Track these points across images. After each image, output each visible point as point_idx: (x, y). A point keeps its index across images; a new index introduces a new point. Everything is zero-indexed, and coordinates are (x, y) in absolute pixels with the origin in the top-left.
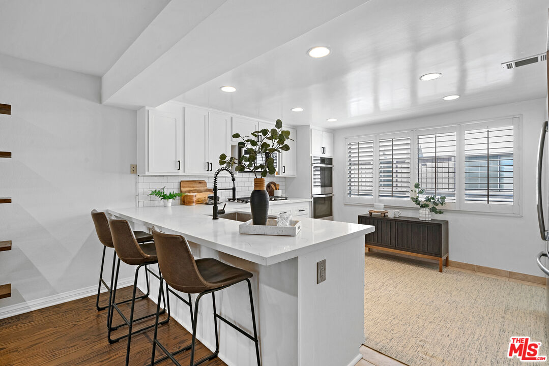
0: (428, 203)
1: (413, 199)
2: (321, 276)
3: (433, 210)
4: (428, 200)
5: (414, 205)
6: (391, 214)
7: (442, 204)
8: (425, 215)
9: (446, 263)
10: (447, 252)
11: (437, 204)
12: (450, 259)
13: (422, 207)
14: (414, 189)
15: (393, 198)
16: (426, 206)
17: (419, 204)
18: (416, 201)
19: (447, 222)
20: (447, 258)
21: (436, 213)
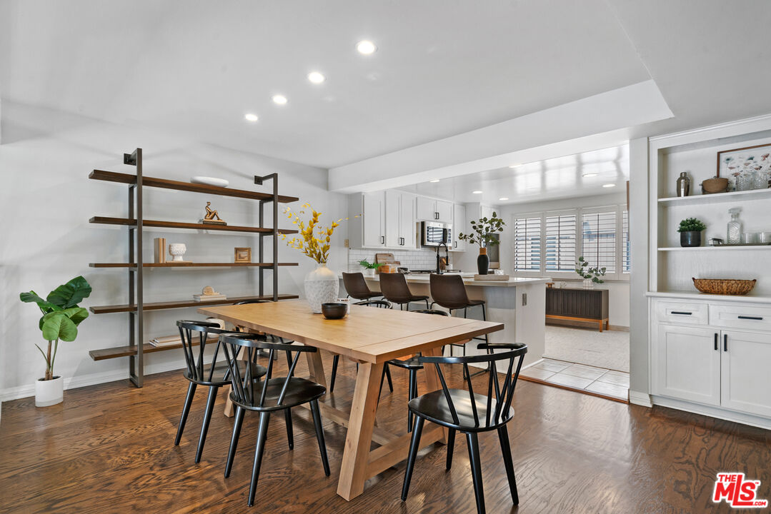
0: (591, 274)
1: (577, 270)
2: (524, 302)
3: (595, 280)
4: (591, 271)
5: (578, 276)
6: (557, 286)
7: (603, 275)
8: (588, 285)
9: (606, 327)
10: (607, 316)
11: (599, 275)
12: (610, 323)
13: (586, 277)
14: (579, 262)
15: (560, 271)
16: (589, 277)
17: (583, 275)
18: (580, 272)
19: (607, 291)
20: (607, 322)
21: (598, 282)
